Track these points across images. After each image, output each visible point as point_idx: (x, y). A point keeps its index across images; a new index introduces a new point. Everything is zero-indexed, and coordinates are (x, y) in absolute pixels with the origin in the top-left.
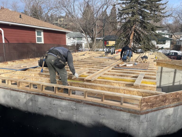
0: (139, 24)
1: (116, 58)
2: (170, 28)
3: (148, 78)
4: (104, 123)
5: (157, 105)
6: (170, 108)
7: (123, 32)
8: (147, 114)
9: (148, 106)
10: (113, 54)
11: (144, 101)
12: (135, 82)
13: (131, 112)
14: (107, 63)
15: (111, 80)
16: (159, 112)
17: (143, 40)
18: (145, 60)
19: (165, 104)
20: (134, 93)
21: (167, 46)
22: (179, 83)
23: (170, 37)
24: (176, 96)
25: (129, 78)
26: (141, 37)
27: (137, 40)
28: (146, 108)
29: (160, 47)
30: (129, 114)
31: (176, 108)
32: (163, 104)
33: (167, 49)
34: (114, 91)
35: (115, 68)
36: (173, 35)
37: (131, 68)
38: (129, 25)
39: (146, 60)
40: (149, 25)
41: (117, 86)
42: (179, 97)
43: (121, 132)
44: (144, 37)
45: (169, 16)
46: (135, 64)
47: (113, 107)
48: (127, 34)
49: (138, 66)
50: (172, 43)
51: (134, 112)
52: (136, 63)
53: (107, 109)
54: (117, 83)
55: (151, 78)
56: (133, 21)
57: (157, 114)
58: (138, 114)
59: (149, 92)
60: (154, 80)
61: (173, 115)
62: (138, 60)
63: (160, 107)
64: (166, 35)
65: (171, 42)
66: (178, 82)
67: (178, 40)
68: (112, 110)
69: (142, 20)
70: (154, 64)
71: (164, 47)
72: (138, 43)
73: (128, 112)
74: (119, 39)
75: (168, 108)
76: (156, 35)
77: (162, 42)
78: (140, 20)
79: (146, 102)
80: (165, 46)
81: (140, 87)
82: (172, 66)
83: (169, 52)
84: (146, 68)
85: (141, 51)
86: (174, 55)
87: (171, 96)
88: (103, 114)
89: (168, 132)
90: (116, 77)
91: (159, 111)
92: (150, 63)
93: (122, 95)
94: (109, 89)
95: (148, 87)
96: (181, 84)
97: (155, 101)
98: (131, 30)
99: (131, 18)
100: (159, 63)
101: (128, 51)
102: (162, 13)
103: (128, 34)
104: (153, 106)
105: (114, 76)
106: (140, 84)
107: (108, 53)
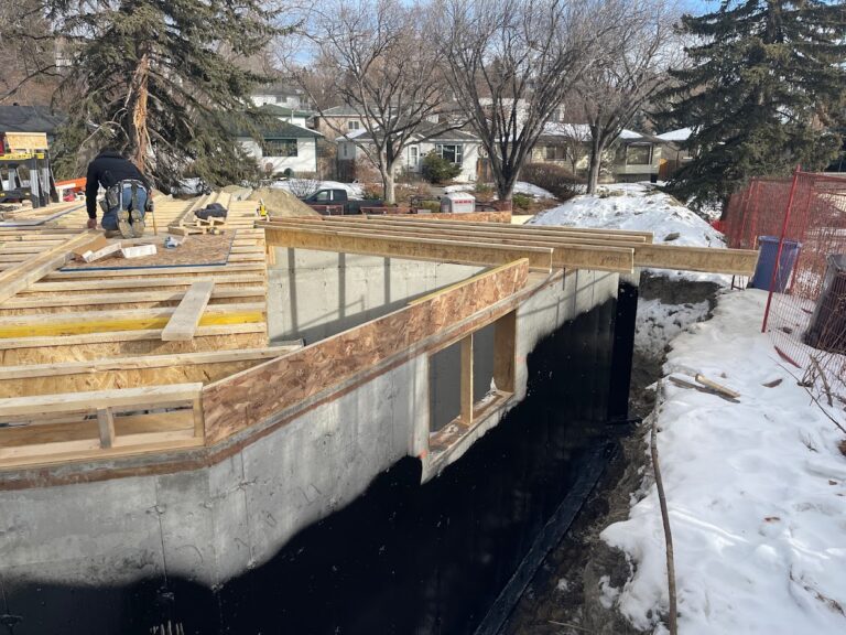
0: (167, 52)
1: (65, 222)
2: (304, 87)
3: (229, 299)
4: (26, 570)
5: (273, 403)
6: (325, 405)
7: (90, 91)
8: (237, 457)
9: (237, 417)
10: (43, 205)
11: (215, 400)
12: (167, 326)
13: (162, 466)
14: (9, 251)
15: (34, 335)
16: (287, 431)
17: (197, 133)
18: (216, 223)
19: (307, 390)
20: (169, 375)
21: (303, 162)
22: (359, 305)
23: (312, 125)
24: (341, 352)
25: (140, 313)
26: (187, 117)
27: (173, 135)
28: (229, 428)
29: (278, 167)
30: (155, 480)
31: (348, 397)
32: (295, 393)
33: (308, 176)
34: (56, 388)
35: (58, 272)
36: (322, 116)
37: (148, 264)
38: (114, 55)
39: (221, 223)
40: (213, 62)
41: (72, 361)
42: (354, 353)
43: (129, 576)
44: (202, 118)
45: (291, 30)
46: (170, 243)
47: (58, 472)
48: (114, 101)
49: (181, 254)
50: (321, 152)
51: (175, 464)
52: (174, 241)
53: (26, 491)
54: (71, 345)
55: (242, 299)
56: (136, 35)
57: (280, 444)
58: (197, 466)
59: (234, 358)
60: (259, 301)
61: (342, 430)
62: (182, 228)
63: (289, 412)
64: (296, 116)
65: (317, 148)
66: (356, 303)
67: (342, 138)
68: (59, 489)
69: (179, 39)
70: (254, 236)
71: (295, 169)
72: (181, 148)
73: (148, 474)
74: (75, 124)
75: (318, 408)
76: (254, 114)
77: (283, 147)
78: (168, 33)
79: (226, 404)
80: (298, 163)
81: (194, 345)
82: (327, 240)
83: (314, 186)
84: (223, 255)
85: (197, 186)
86: (336, 201)
87: (324, 357)
88: (11, 525)
89: (333, 500)
90: (67, 316)
91: (287, 426)
92: (237, 236)
93: (103, 397)
94: (26, 385)
95: (231, 337)
96: (366, 309)
97: (261, 390)
98: (129, 80)
99: (119, 20)
100: (276, 231)
101: (126, 186)
102: (260, 13)
103: (121, 103)
104: (258, 414)
105: (53, 312)
106: (191, 330)
107: (13, 201)
